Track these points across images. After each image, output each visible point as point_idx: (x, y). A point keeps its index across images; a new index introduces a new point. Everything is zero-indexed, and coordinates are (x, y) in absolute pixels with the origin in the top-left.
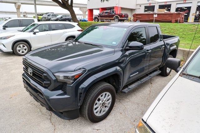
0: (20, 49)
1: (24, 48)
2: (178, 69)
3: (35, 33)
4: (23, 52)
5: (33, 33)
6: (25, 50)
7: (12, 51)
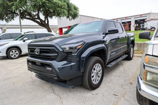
0: (13, 53)
1: (16, 53)
2: (150, 37)
3: (24, 41)
4: (15, 56)
5: (23, 41)
6: (17, 54)
7: (6, 55)
